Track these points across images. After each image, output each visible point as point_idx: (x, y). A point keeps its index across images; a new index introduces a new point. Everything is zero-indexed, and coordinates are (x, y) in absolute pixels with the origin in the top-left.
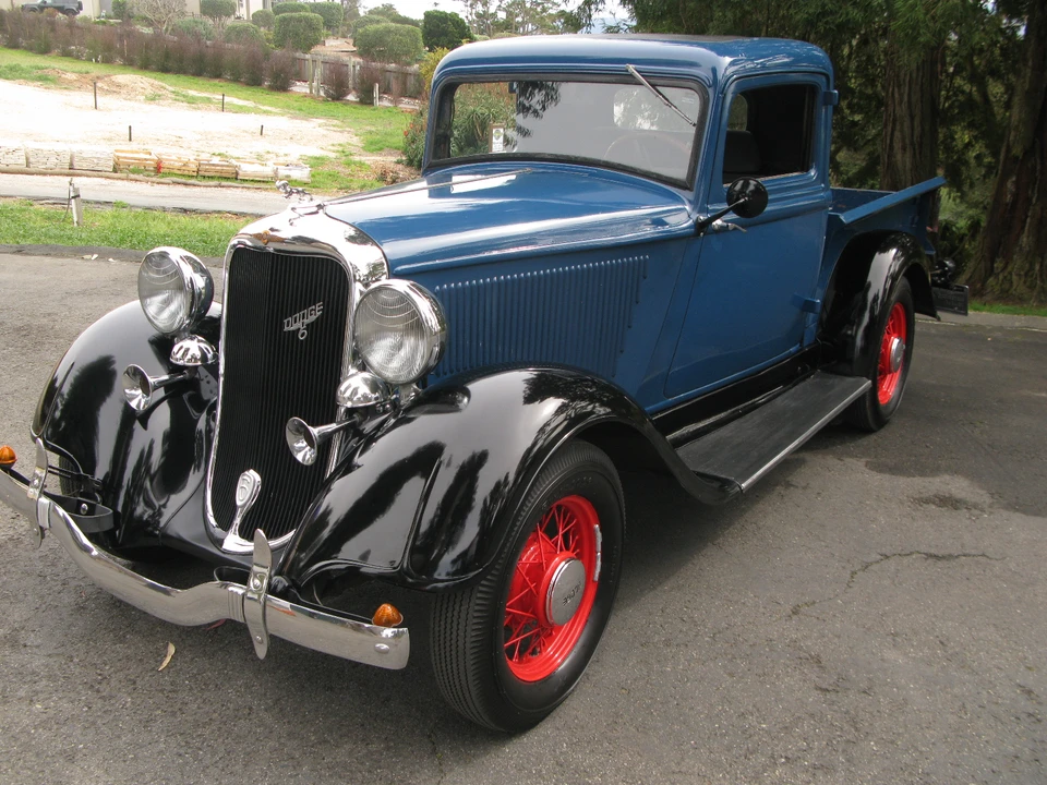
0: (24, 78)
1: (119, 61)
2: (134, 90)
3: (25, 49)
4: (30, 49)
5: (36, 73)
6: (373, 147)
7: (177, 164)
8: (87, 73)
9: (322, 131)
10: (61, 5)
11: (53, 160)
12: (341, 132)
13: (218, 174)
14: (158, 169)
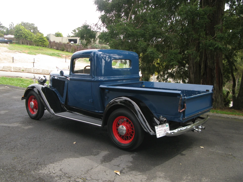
5: (57, 55)
8: (68, 55)
11: (46, 72)
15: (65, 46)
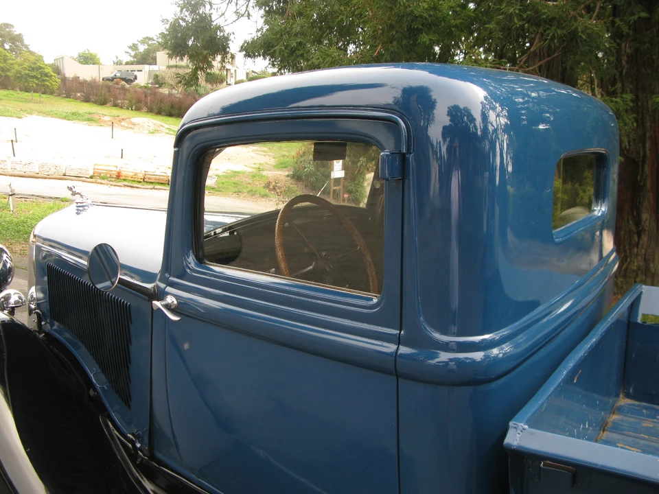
0: (79, 120)
1: (145, 109)
2: (143, 127)
3: (93, 102)
4: (95, 102)
5: (87, 116)
6: (282, 166)
7: (131, 174)
8: (118, 116)
9: (253, 154)
10: (125, 77)
11: (53, 170)
12: (264, 155)
13: (157, 181)
14: (118, 176)
15: (109, 91)
